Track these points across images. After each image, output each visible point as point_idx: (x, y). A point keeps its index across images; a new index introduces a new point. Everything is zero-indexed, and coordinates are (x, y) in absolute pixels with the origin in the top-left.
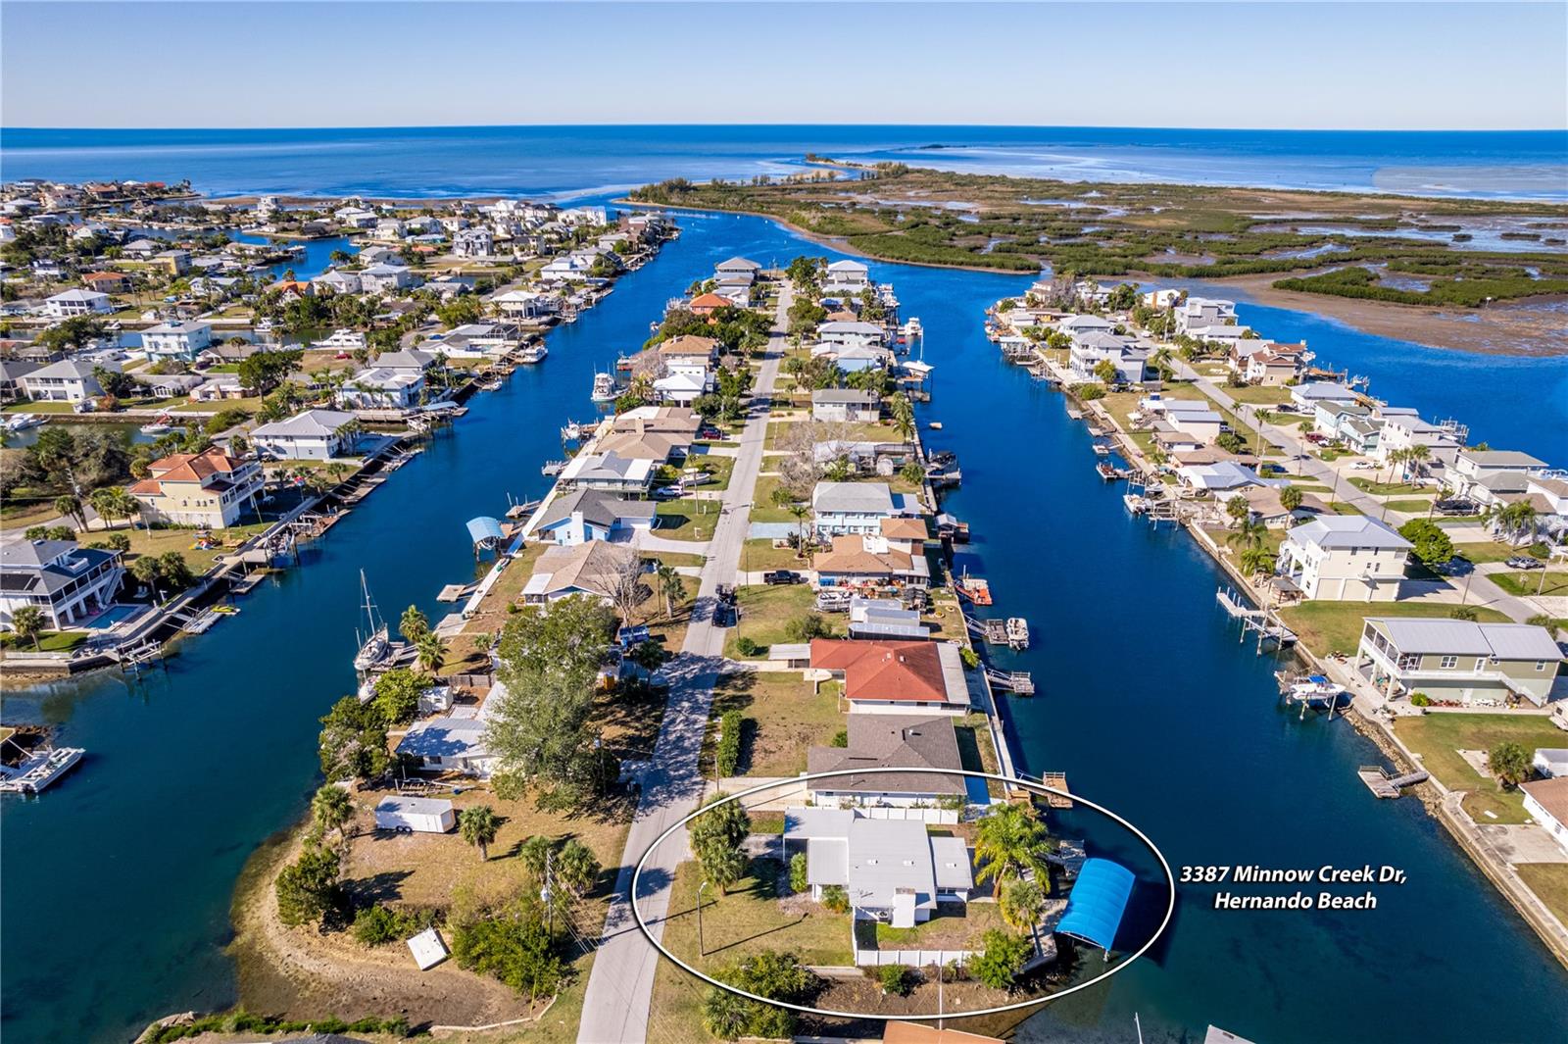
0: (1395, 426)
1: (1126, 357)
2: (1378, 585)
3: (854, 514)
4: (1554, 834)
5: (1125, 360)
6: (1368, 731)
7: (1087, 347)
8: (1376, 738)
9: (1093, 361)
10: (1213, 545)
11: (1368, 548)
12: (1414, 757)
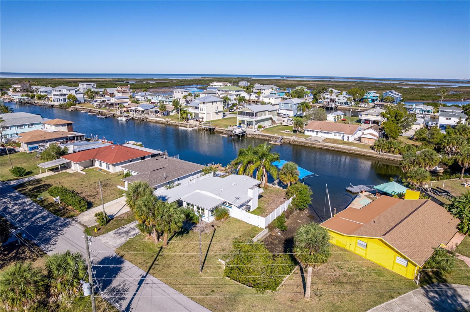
0: (177, 92)
1: (77, 93)
2: (218, 113)
3: (22, 126)
4: (317, 136)
5: (77, 94)
6: (256, 137)
7: (61, 90)
8: (260, 137)
9: (65, 95)
10: (163, 120)
11: (215, 102)
12: (275, 135)
